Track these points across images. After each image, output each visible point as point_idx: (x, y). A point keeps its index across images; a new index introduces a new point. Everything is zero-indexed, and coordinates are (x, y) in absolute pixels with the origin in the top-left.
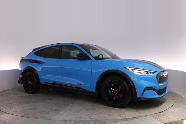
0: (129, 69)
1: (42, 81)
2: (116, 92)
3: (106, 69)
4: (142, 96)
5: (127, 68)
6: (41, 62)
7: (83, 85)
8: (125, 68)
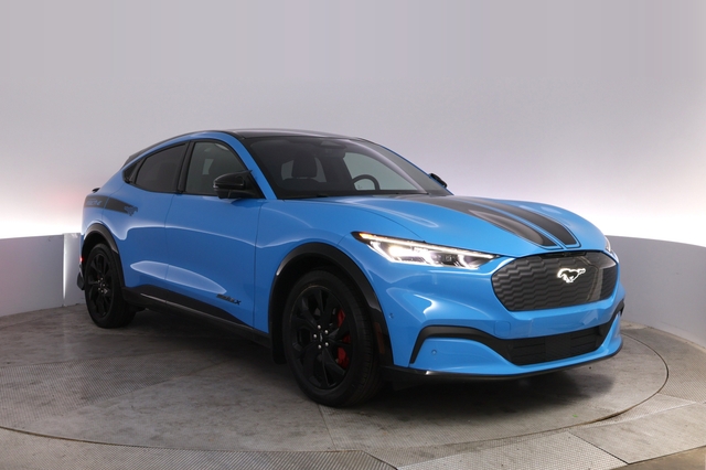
0: (367, 242)
1: (130, 283)
2: (326, 338)
3: (297, 239)
4: (413, 360)
5: (364, 236)
6: (130, 206)
7: (233, 301)
8: (356, 235)
